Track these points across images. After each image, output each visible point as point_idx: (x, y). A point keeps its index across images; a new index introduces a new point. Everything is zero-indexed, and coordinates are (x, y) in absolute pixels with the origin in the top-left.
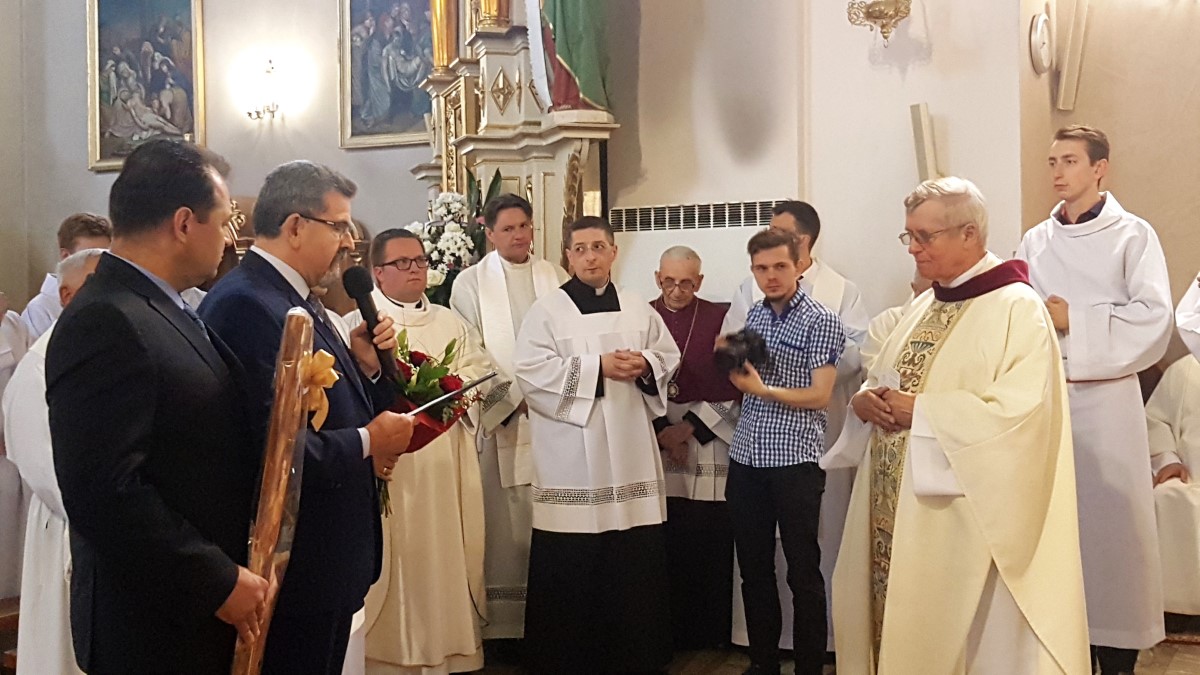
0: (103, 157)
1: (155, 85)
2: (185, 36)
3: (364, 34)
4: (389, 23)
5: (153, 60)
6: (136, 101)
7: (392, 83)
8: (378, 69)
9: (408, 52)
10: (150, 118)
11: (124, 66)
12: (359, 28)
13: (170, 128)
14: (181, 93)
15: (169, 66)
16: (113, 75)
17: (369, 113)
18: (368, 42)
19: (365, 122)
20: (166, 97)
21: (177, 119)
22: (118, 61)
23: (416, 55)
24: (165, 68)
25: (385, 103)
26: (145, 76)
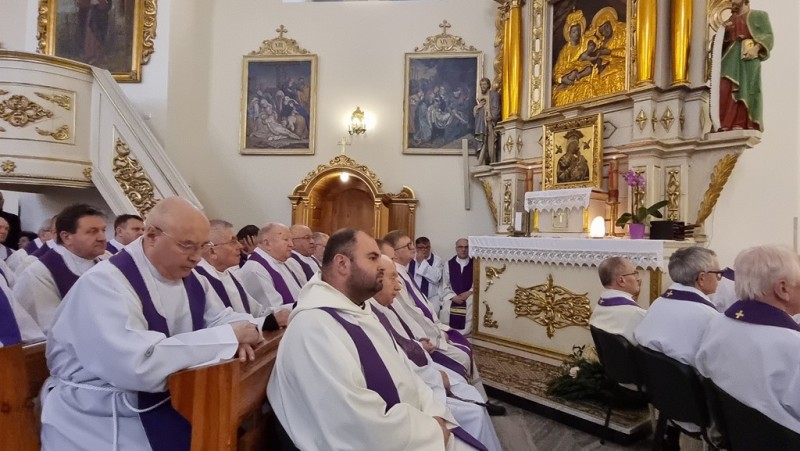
0: (247, 147)
1: (285, 113)
2: (306, 90)
3: (417, 99)
4: (433, 96)
5: (284, 100)
6: (271, 120)
7: (433, 124)
8: (425, 117)
9: (443, 110)
10: (280, 129)
11: (263, 101)
12: (413, 96)
13: (293, 135)
14: (301, 119)
15: (294, 104)
16: (256, 106)
17: (419, 136)
18: (420, 103)
19: (416, 142)
20: (292, 120)
21: (298, 131)
22: (260, 98)
23: (448, 112)
24: (292, 105)
25: (428, 134)
26: (278, 108)
